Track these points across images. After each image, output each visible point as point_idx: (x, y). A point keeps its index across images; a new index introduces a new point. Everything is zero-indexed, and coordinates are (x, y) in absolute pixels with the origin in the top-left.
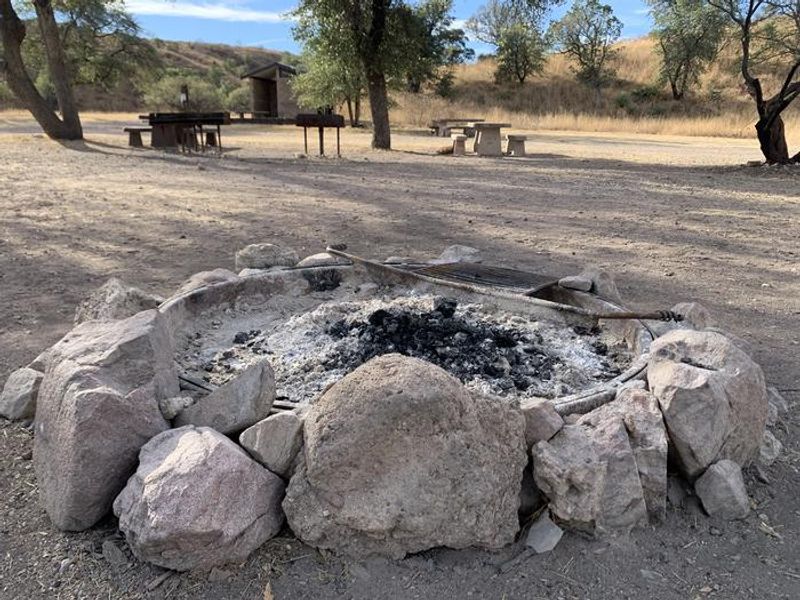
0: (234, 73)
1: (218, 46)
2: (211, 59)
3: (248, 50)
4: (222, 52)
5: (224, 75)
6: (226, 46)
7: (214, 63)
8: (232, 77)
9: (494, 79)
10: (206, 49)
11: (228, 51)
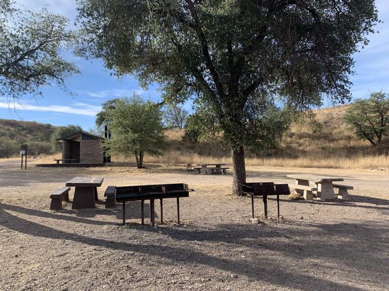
0: (20, 134)
1: (9, 121)
2: (7, 127)
3: (27, 123)
4: (12, 124)
5: (16, 135)
6: (15, 121)
7: (9, 129)
8: (20, 136)
9: (182, 139)
10: (4, 122)
11: (17, 123)
